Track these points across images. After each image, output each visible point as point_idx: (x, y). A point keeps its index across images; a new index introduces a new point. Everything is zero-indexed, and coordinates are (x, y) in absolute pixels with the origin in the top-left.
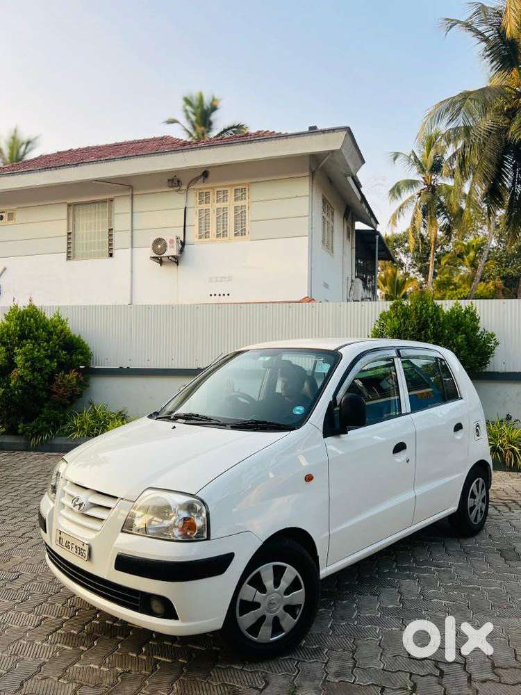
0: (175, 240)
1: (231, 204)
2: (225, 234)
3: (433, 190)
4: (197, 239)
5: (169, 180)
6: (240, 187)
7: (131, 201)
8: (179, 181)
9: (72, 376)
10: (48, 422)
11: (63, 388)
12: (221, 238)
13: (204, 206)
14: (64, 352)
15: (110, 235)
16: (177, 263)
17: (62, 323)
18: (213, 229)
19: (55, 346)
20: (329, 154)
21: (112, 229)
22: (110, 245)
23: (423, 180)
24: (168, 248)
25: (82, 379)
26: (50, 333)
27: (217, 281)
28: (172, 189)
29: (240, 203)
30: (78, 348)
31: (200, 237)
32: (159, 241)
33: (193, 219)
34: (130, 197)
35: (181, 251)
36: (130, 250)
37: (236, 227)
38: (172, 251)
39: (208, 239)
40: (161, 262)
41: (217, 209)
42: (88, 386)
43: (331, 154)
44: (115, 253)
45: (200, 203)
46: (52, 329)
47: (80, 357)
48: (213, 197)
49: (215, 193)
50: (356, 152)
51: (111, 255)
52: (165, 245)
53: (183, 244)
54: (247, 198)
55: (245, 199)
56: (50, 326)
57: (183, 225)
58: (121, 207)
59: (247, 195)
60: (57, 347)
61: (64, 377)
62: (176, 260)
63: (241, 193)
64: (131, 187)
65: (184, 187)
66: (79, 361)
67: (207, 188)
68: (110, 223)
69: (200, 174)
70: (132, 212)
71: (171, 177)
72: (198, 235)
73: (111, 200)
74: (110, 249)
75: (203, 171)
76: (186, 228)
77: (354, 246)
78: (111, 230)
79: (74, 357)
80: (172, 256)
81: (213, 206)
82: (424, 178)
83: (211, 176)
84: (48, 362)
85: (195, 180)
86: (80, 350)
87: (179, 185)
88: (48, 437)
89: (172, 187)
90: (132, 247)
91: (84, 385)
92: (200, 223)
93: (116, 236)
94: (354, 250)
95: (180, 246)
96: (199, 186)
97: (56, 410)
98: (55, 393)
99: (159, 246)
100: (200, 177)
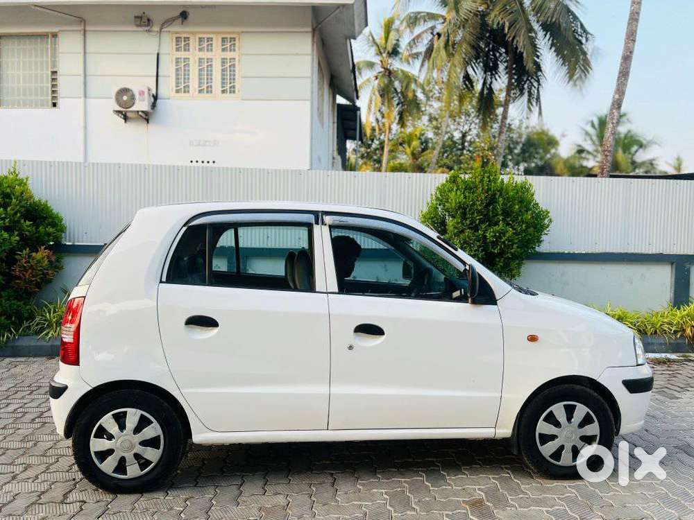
0: (146, 91)
1: (217, 54)
2: (209, 90)
3: (389, 73)
4: (173, 93)
5: (136, 17)
6: (229, 36)
7: (82, 37)
8: (149, 20)
9: (41, 254)
10: (9, 317)
11: (30, 271)
12: (205, 94)
13: (182, 54)
14: (28, 223)
15: (53, 80)
16: (148, 121)
17: (22, 183)
18: (194, 83)
19: (16, 213)
20: (338, 7)
21: (56, 72)
22: (53, 92)
23: (380, 63)
24: (137, 102)
25: (53, 259)
26: (7, 196)
27: (199, 145)
28: (140, 29)
29: (229, 55)
30: (46, 218)
31: (177, 91)
32: (124, 91)
33: (168, 68)
34: (82, 32)
35: (154, 106)
36: (82, 99)
37: (223, 83)
38: (142, 105)
39: (186, 95)
40: (126, 118)
41: (200, 59)
42: (62, 268)
43: (341, 8)
44: (60, 102)
45: (178, 50)
46: (8, 190)
47: (51, 230)
48: (194, 43)
49: (197, 40)
50: (364, 10)
51: (54, 105)
52: (133, 98)
53: (156, 98)
54: (237, 49)
55: (234, 50)
56: (5, 185)
57: (155, 74)
58: (69, 44)
59: (237, 45)
60: (19, 215)
61: (30, 257)
62: (146, 117)
63: (229, 43)
64: (82, 21)
65: (156, 28)
66: (49, 235)
67: (184, 33)
68: (54, 64)
69: (178, 14)
70: (85, 53)
71: (139, 13)
72: (175, 88)
73: (55, 35)
74: (54, 98)
75: (181, 10)
76: (159, 78)
77: (336, 120)
78: (54, 73)
79: (41, 229)
80: (143, 112)
81: (194, 55)
82: (381, 61)
83: (190, 17)
84: (6, 235)
85: (169, 22)
86: (50, 220)
87: (148, 25)
88: (7, 337)
89: (140, 26)
90: (85, 96)
91: (56, 267)
92: (177, 75)
93: (61, 81)
94: (336, 125)
95: (152, 100)
96: (177, 28)
97: (19, 300)
98: (18, 278)
99: (125, 98)
100: (177, 18)
